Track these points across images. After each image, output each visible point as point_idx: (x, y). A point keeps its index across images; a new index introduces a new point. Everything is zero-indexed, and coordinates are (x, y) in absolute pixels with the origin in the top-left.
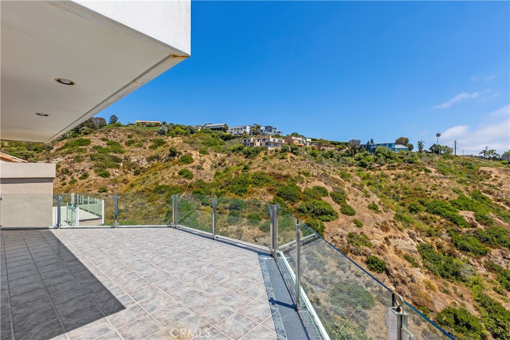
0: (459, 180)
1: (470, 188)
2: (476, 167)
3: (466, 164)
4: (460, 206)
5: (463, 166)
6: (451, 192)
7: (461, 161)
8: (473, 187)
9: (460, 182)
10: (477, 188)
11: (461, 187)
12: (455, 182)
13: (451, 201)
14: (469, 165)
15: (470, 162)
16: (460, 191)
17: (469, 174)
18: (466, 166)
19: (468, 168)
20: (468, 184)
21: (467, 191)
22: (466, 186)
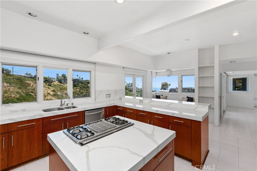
0: (18, 87)
1: (24, 91)
2: (24, 81)
3: (19, 79)
4: (21, 100)
5: (18, 80)
6: (16, 93)
7: (16, 77)
8: (25, 90)
9: (19, 88)
10: (27, 91)
11: (20, 91)
12: (16, 88)
13: (16, 98)
14: (21, 80)
15: (21, 78)
16: (20, 93)
17: (21, 84)
18: (19, 80)
19: (20, 81)
20: (23, 89)
21: (23, 92)
22: (22, 90)
